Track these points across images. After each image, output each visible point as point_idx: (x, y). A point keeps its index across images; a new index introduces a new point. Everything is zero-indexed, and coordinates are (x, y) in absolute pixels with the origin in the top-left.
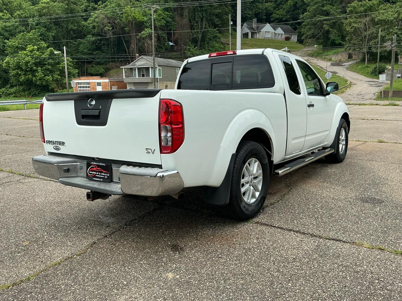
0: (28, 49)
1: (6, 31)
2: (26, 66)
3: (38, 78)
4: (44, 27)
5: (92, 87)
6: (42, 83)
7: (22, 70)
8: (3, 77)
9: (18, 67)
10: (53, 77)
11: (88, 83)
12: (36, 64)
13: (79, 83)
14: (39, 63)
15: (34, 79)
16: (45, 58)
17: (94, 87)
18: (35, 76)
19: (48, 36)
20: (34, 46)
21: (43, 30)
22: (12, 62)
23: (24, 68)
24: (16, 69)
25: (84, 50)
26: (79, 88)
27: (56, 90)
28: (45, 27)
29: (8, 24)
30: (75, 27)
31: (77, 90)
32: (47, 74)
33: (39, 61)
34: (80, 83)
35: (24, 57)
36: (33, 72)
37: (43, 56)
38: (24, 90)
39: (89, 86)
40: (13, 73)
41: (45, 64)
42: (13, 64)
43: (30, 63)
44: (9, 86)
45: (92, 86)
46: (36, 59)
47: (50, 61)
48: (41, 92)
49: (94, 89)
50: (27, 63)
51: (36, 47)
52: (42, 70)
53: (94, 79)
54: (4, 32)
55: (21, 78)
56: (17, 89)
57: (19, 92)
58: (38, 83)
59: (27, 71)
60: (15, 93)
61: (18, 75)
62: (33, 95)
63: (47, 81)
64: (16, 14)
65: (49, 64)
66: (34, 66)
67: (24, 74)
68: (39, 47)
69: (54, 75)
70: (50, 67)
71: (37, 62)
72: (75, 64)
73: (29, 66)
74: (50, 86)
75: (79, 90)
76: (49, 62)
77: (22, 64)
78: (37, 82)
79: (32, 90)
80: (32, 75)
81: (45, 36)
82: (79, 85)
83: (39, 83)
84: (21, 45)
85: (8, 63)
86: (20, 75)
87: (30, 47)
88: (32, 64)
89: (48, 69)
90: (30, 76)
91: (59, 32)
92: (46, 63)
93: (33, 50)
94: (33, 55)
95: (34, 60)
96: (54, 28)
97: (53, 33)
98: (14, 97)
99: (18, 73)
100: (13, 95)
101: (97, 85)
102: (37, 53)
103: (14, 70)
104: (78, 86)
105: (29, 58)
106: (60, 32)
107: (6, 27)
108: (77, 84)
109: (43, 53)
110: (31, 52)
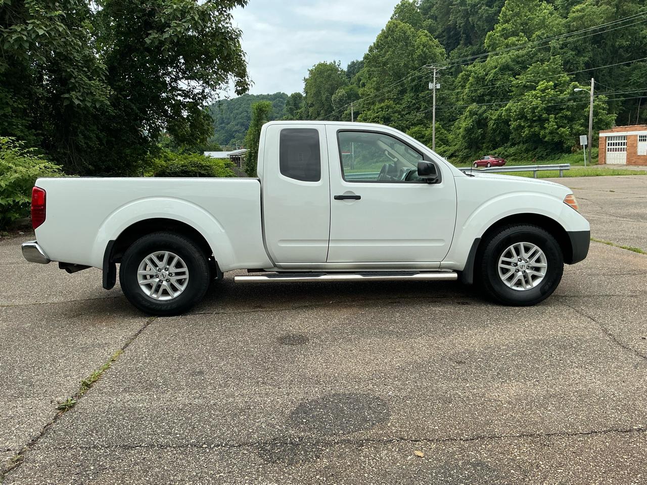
0: (539, 87)
1: (518, 63)
2: (533, 113)
3: (547, 131)
4: (572, 50)
5: (631, 144)
6: (553, 139)
7: (526, 119)
8: (503, 131)
9: (522, 116)
10: (571, 128)
11: (625, 137)
12: (548, 110)
13: (609, 137)
14: (554, 108)
15: (542, 132)
16: (562, 100)
17: (634, 143)
18: (545, 128)
19: (578, 63)
20: (548, 82)
21: (570, 54)
22: (514, 109)
23: (529, 116)
24: (519, 119)
25: (638, 80)
26: (609, 146)
27: (574, 149)
28: (576, 48)
29: (521, 52)
30: (627, 43)
31: (605, 149)
32: (563, 124)
33: (553, 104)
34: (611, 137)
35: (532, 99)
36: (542, 121)
37: (562, 96)
38: (527, 151)
39: (625, 141)
40: (513, 124)
41: (563, 109)
42: (515, 111)
43: (539, 109)
44: (509, 144)
45: (630, 142)
46: (549, 101)
47: (571, 103)
48: (551, 152)
49: (633, 146)
50: (534, 109)
51: (551, 83)
52: (556, 118)
53: (636, 130)
54: (514, 65)
55: (524, 132)
56: (517, 149)
57: (520, 153)
58: (546, 139)
59: (535, 121)
60: (514, 155)
61: (520, 128)
62: (538, 158)
63: (561, 136)
64: (534, 36)
65: (568, 109)
66: (545, 112)
67: (529, 127)
68: (557, 82)
69: (574, 126)
70: (569, 113)
71: (550, 106)
72: (621, 106)
73: (537, 114)
74: (565, 143)
75: (608, 149)
76: (568, 106)
77: (527, 111)
78: (545, 137)
79: (538, 150)
80: (541, 127)
81: (572, 63)
82: (609, 140)
83: (549, 139)
84: (531, 82)
85: (509, 110)
86: (523, 127)
87: (543, 84)
88: (542, 110)
89: (566, 117)
90: (537, 129)
91: (597, 54)
92: (564, 107)
93: (546, 88)
94: (545, 96)
95: (546, 104)
96: (590, 48)
97: (586, 57)
98: (513, 160)
99: (520, 125)
100: (512, 157)
101: (639, 141)
102: (552, 92)
103: (515, 120)
104: (608, 142)
105: (539, 101)
106: (599, 54)
107: (519, 57)
108: (606, 139)
109: (562, 92)
110: (543, 91)
